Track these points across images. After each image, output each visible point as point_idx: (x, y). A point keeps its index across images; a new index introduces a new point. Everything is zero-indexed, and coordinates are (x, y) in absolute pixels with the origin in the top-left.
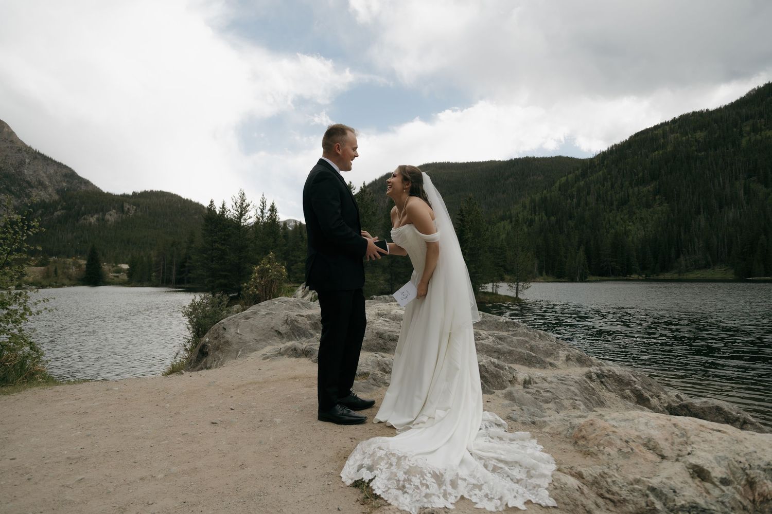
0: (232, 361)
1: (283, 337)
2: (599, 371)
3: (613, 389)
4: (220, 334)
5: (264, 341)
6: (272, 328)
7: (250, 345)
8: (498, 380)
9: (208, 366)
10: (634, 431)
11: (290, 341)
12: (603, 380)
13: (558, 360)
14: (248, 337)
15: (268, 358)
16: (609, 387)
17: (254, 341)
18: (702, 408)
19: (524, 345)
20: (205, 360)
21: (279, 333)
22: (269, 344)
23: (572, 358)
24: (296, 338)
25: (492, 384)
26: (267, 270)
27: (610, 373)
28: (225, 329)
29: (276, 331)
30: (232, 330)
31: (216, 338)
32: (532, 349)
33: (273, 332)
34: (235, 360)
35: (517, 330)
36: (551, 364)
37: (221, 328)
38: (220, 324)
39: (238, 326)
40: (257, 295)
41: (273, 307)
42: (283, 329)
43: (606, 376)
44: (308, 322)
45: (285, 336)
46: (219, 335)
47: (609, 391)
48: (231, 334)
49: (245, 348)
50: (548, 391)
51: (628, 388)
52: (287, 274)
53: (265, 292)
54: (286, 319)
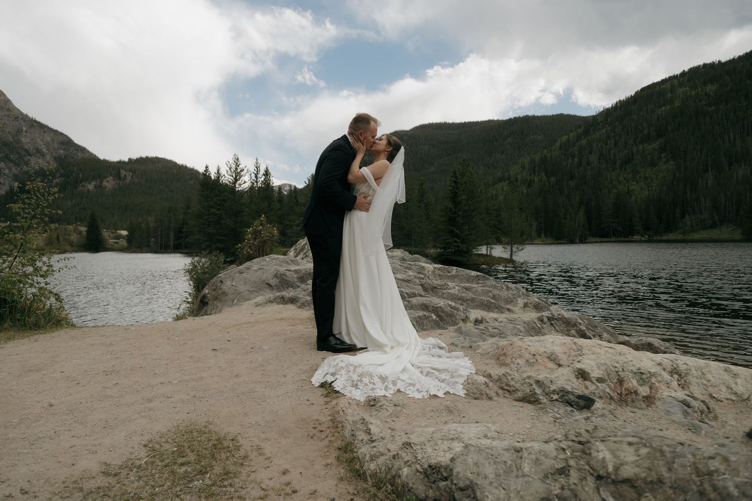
0: (228, 309)
1: (273, 289)
2: (550, 315)
3: (560, 329)
4: (218, 286)
5: (256, 292)
6: (263, 281)
7: (244, 295)
8: (452, 319)
9: (208, 313)
10: (543, 348)
11: (279, 292)
12: (553, 322)
13: (516, 306)
14: (242, 288)
15: (259, 305)
16: (557, 328)
17: (248, 292)
18: (636, 345)
19: (488, 294)
20: (205, 309)
21: (269, 285)
22: (261, 295)
23: (529, 305)
24: (285, 289)
25: (446, 322)
26: (260, 232)
27: (560, 317)
28: (222, 282)
29: (267, 283)
30: (228, 283)
31: (214, 290)
32: (494, 297)
33: (264, 284)
34: (231, 308)
35: (486, 283)
36: (508, 310)
37: (219, 281)
38: (218, 277)
39: (233, 279)
40: (251, 254)
41: (265, 263)
42: (273, 282)
43: (555, 319)
44: (295, 276)
45: (275, 288)
47: (557, 331)
48: (227, 286)
49: (240, 298)
50: (496, 328)
51: (573, 328)
52: (278, 235)
53: (259, 252)
54: (275, 273)
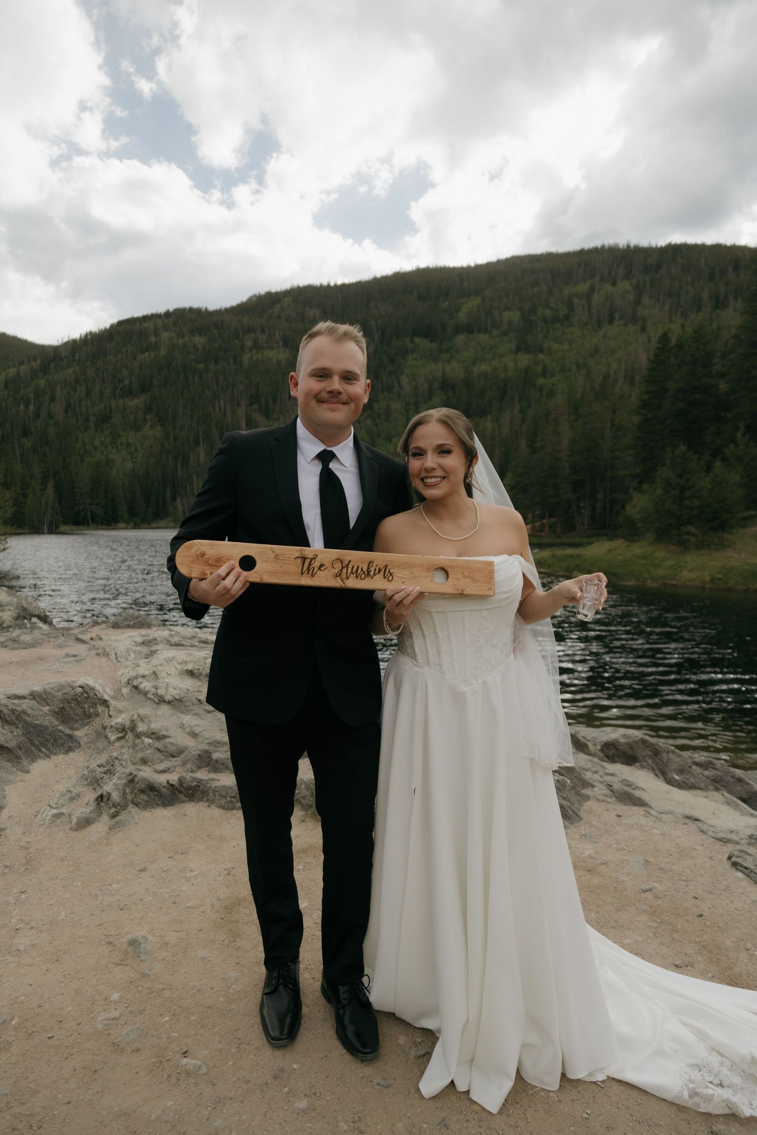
18: (628, 744)
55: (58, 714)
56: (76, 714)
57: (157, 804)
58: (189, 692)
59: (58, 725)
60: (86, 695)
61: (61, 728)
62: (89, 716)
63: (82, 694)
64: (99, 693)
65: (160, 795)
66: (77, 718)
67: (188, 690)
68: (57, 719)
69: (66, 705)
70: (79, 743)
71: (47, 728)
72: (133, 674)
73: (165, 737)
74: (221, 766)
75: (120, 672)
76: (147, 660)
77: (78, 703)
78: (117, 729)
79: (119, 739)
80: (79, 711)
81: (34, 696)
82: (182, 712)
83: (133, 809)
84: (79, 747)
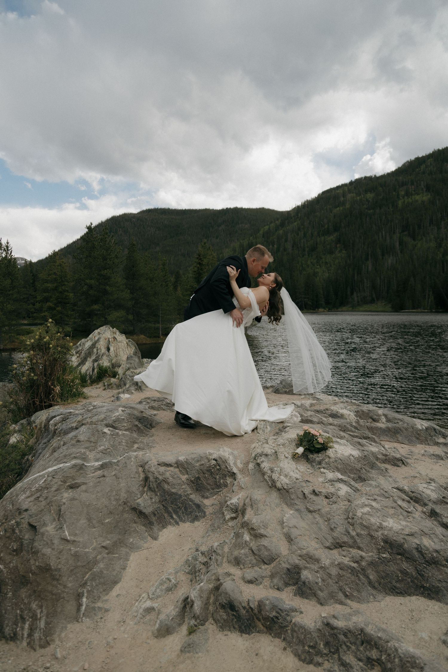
1: (151, 523)
4: (25, 542)
5: (121, 543)
6: (125, 504)
7: (101, 571)
14: (89, 543)
17: (104, 551)
21: (141, 514)
24: (172, 517)
28: (33, 527)
29: (134, 509)
30: (51, 530)
31: (17, 552)
33: (128, 513)
34: (77, 626)
37: (25, 525)
39: (60, 515)
42: (146, 502)
44: (184, 477)
45: (154, 519)
46: (22, 545)
48: (51, 542)
49: (94, 585)
54: (142, 476)
55: (194, 483)
56: (209, 484)
57: (234, 628)
58: (298, 481)
59: (191, 494)
60: (218, 467)
61: (192, 497)
62: (219, 486)
63: (215, 466)
64: (230, 466)
65: (239, 618)
66: (209, 487)
67: (297, 479)
68: (192, 488)
69: (201, 475)
70: (205, 513)
71: (180, 496)
72: (259, 451)
73: (262, 536)
74: (308, 591)
75: (253, 446)
76: (275, 437)
77: (212, 473)
78: (232, 509)
79: (233, 519)
80: (211, 481)
81: (179, 465)
82: (287, 504)
83: (210, 627)
84: (204, 517)
